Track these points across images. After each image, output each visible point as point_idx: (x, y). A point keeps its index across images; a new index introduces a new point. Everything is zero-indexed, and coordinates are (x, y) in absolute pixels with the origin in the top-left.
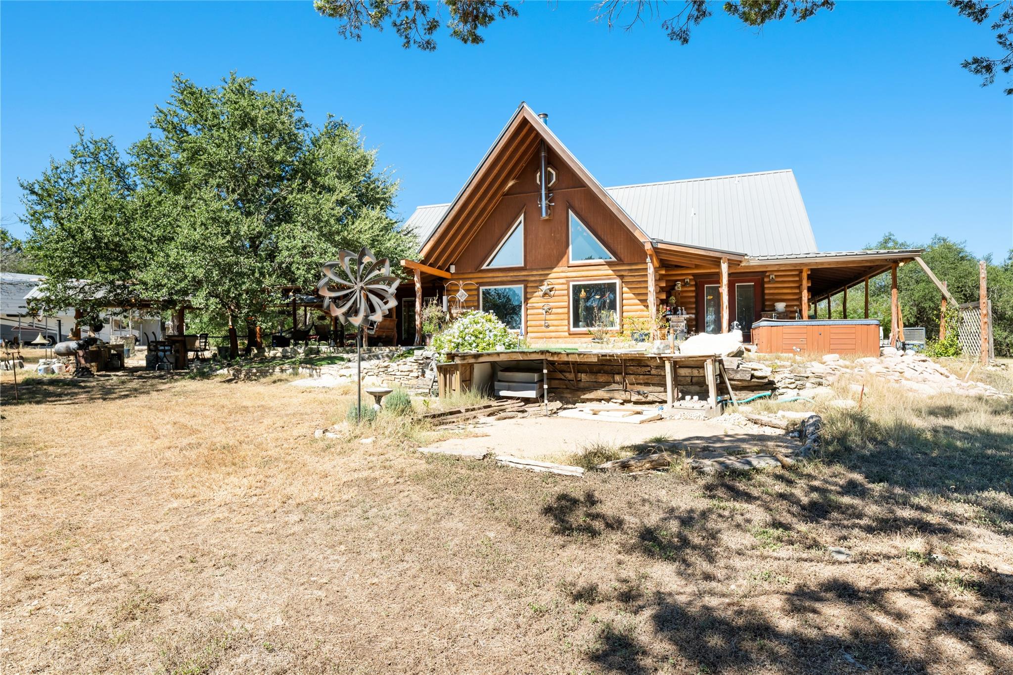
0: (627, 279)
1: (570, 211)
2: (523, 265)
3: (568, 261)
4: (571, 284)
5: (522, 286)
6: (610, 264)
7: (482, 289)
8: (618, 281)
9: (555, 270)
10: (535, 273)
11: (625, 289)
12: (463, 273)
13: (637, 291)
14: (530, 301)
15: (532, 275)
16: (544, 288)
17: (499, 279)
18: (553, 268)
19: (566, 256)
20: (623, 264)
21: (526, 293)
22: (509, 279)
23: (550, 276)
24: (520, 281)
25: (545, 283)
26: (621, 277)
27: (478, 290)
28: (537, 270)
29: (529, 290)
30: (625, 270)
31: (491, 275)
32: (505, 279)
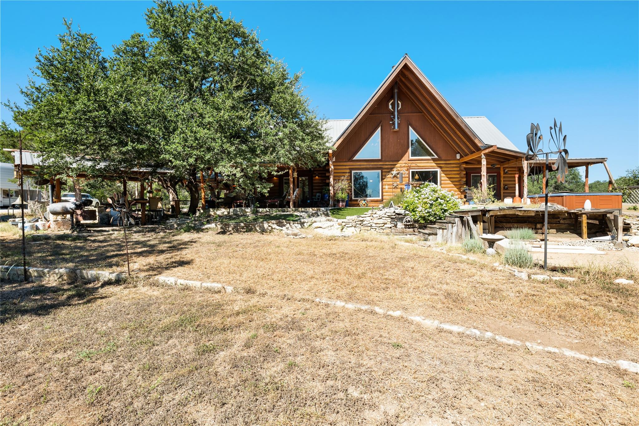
0: (444, 169)
1: (410, 127)
2: (380, 158)
3: (409, 157)
4: (411, 170)
5: (380, 171)
6: (434, 160)
7: (353, 172)
8: (439, 170)
9: (400, 162)
10: (387, 163)
11: (443, 175)
12: (340, 162)
13: (449, 176)
14: (385, 180)
15: (386, 165)
16: (394, 172)
17: (365, 166)
18: (399, 161)
19: (407, 154)
20: (442, 160)
21: (382, 175)
22: (371, 166)
23: (397, 166)
24: (378, 168)
25: (395, 169)
26: (441, 167)
27: (351, 173)
28: (389, 161)
29: (384, 174)
30: (443, 164)
31: (359, 163)
32: (368, 166)
